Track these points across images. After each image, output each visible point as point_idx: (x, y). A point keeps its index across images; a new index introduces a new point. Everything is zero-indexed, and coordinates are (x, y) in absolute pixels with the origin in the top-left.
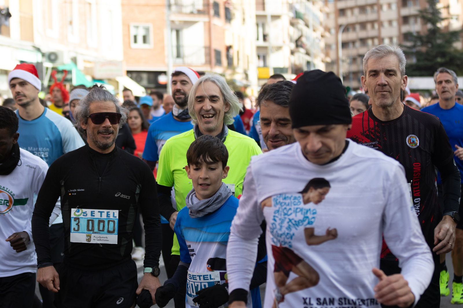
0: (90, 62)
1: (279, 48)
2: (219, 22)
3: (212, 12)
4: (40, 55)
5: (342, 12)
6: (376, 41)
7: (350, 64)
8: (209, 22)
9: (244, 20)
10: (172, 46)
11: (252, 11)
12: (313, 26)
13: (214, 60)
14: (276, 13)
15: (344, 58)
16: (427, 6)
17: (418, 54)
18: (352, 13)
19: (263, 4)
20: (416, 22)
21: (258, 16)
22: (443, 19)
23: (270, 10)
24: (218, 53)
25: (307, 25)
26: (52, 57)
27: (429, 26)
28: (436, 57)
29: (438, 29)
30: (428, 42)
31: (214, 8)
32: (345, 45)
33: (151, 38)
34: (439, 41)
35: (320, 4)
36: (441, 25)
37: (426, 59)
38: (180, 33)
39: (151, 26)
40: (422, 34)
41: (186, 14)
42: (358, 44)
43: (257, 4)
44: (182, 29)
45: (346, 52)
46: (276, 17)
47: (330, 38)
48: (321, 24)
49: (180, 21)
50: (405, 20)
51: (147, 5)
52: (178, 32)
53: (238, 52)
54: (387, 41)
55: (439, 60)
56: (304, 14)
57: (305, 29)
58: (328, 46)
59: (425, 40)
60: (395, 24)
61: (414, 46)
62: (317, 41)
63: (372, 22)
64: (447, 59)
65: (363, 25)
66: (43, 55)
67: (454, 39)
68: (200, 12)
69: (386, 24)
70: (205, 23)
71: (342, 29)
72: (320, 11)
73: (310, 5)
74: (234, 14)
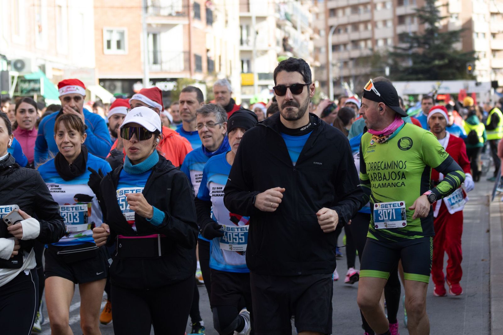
0: (60, 70)
1: (265, 52)
2: (199, 25)
3: (192, 14)
4: (5, 63)
5: (333, 12)
6: (369, 43)
7: (341, 68)
8: (189, 25)
9: (227, 22)
10: (148, 52)
11: (235, 13)
12: (302, 28)
13: (193, 66)
14: (261, 14)
15: (334, 62)
16: (425, 4)
17: (415, 56)
18: (344, 13)
19: (248, 4)
20: (412, 22)
21: (241, 18)
22: (441, 18)
23: (255, 11)
24: (198, 59)
25: (295, 27)
26: (19, 65)
27: (427, 26)
28: (434, 59)
29: (437, 28)
30: (425, 43)
31: (194, 10)
32: (335, 47)
33: (126, 43)
34: (437, 42)
35: (309, 4)
36: (440, 24)
37: (423, 62)
38: (158, 37)
39: (125, 29)
40: (419, 35)
41: (164, 16)
42: (349, 47)
43: (241, 4)
44: (160, 33)
45: (337, 55)
46: (261, 19)
47: (320, 40)
48: (310, 25)
49: (157, 25)
50: (401, 19)
51: (122, 8)
52: (155, 36)
53: (220, 57)
54: (381, 43)
55: (437, 62)
56: (292, 15)
57: (292, 31)
58: (317, 49)
59: (422, 41)
60: (390, 24)
61: (411, 47)
62: (305, 43)
63: (366, 22)
64: (446, 61)
65: (355, 26)
66: (9, 63)
67: (454, 39)
68: (178, 14)
69: (380, 25)
70: (184, 25)
71: (333, 29)
72: (309, 12)
73: (298, 4)
74: (216, 16)
